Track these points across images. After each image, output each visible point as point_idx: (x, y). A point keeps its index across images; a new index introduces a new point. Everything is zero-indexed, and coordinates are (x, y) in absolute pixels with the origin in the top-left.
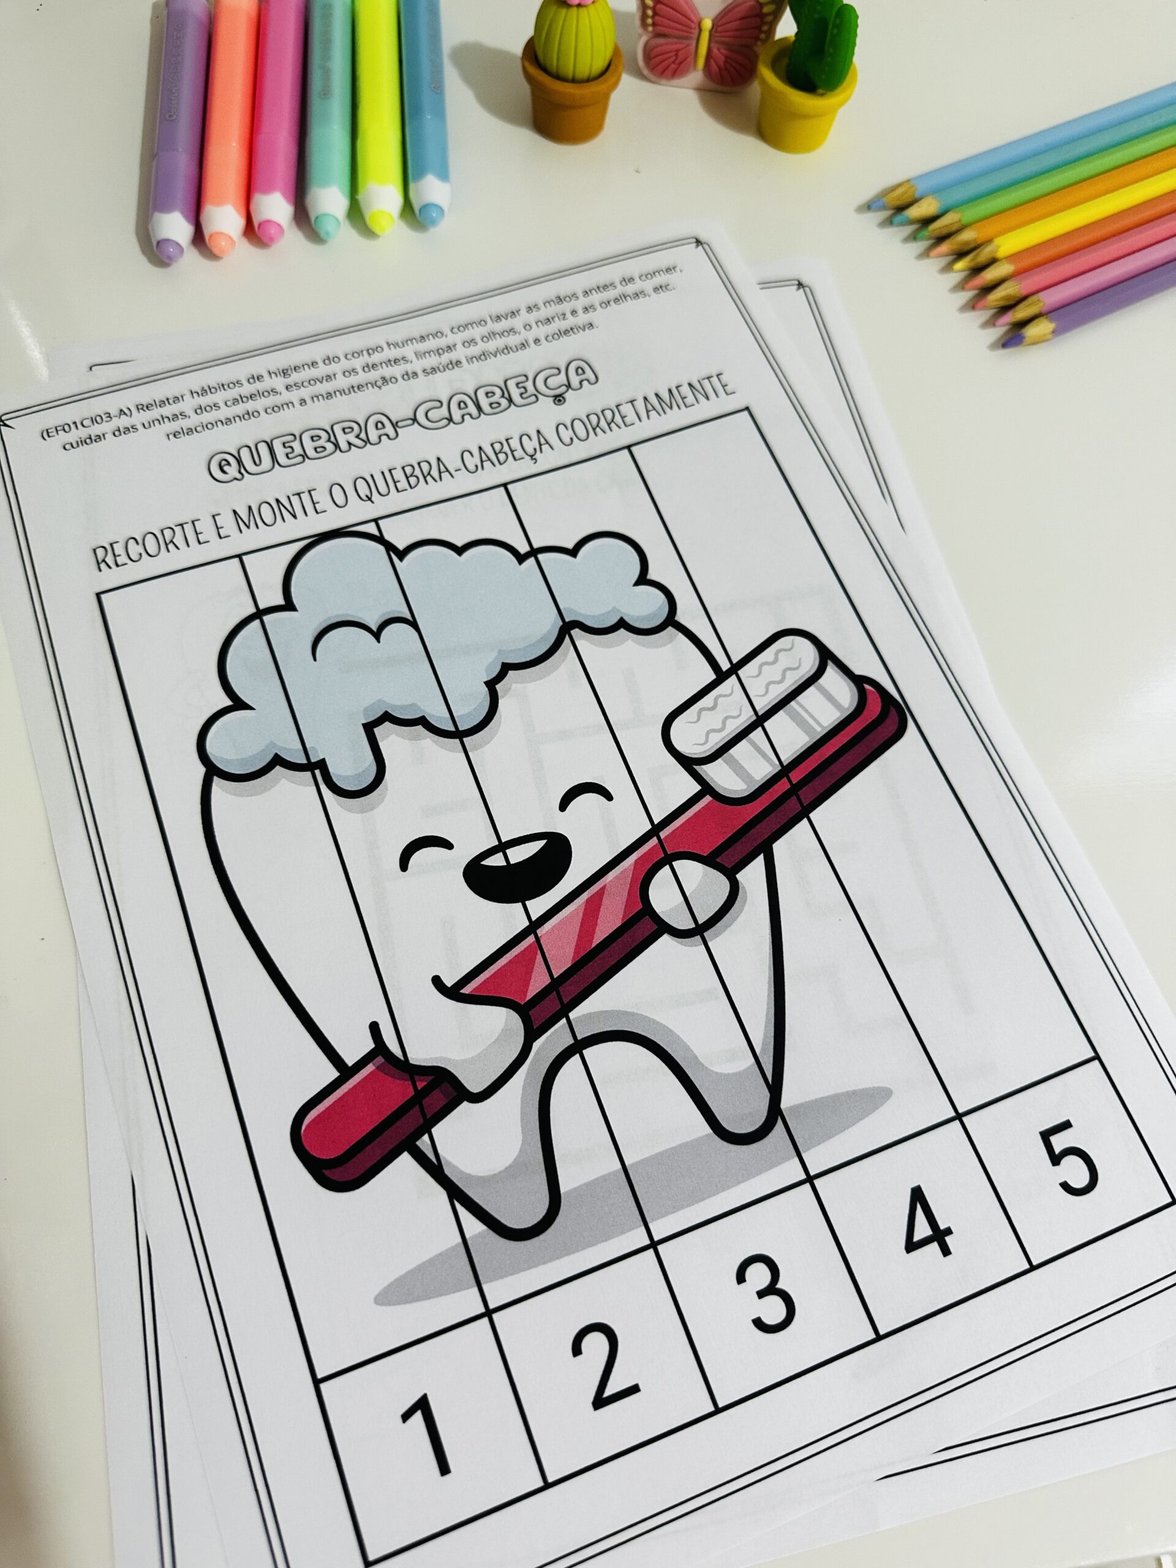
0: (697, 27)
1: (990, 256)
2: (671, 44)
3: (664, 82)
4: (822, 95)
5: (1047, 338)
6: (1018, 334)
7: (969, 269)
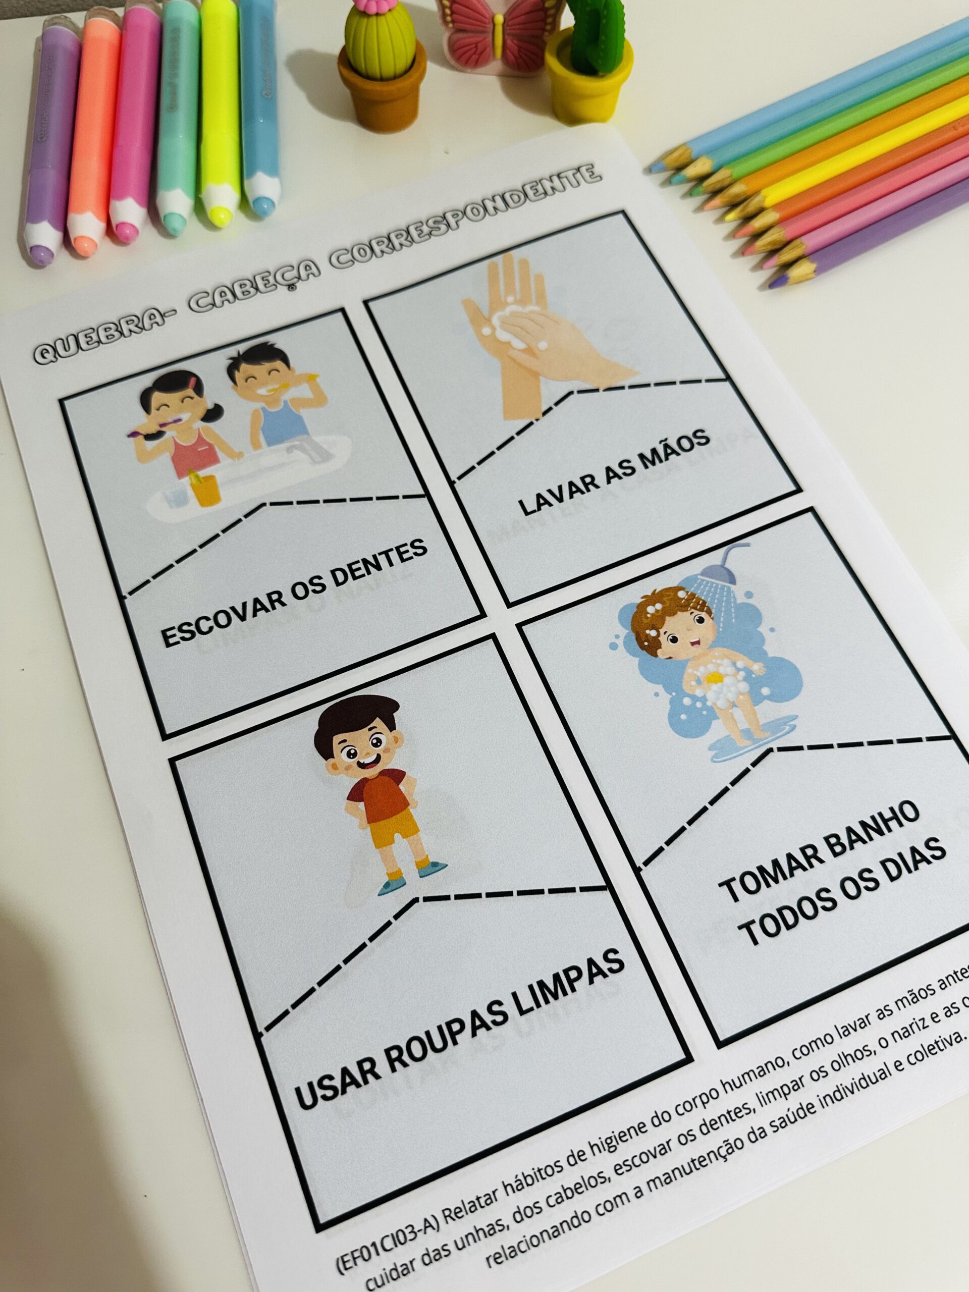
0: (491, 22)
1: (759, 205)
2: (470, 37)
3: (469, 70)
4: (602, 77)
5: (810, 276)
6: (784, 276)
7: (739, 219)
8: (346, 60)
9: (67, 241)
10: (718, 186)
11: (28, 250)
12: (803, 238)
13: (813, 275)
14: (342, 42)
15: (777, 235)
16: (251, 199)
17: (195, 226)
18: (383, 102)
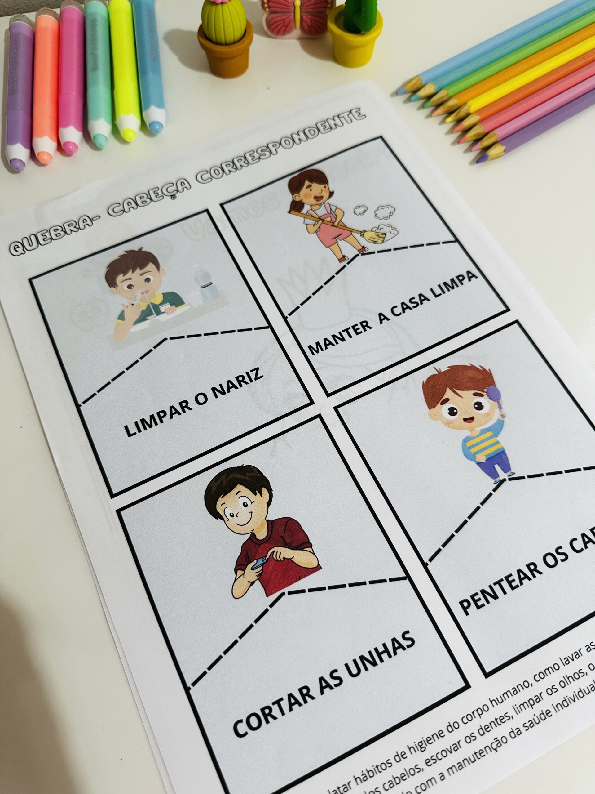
0: (293, 6)
1: (467, 112)
2: (280, 16)
3: (280, 37)
4: (364, 34)
5: (501, 155)
6: (485, 155)
7: (454, 121)
8: (203, 33)
9: (33, 155)
10: (440, 101)
11: (9, 162)
12: (495, 131)
13: (503, 154)
14: (200, 22)
15: (480, 129)
16: (148, 123)
17: (113, 142)
18: (227, 59)
